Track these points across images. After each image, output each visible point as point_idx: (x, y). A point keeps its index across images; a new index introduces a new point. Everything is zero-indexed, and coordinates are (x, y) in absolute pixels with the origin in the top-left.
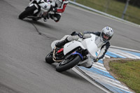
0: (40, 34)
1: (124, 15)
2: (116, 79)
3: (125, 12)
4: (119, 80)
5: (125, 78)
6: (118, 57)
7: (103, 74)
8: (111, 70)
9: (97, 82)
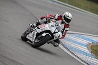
7: (87, 54)
9: (82, 60)
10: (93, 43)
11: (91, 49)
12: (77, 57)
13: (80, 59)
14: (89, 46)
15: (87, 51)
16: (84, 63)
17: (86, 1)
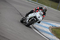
0: (22, 16)
1: (58, 8)
2: (55, 36)
3: (58, 7)
4: (56, 36)
5: (58, 36)
6: (55, 26)
7: (49, 33)
8: (52, 32)
9: (46, 37)
10: (52, 26)
11: (52, 30)
12: (43, 35)
13: (45, 36)
14: (50, 28)
15: (49, 32)
16: (47, 39)
17: (48, 1)
